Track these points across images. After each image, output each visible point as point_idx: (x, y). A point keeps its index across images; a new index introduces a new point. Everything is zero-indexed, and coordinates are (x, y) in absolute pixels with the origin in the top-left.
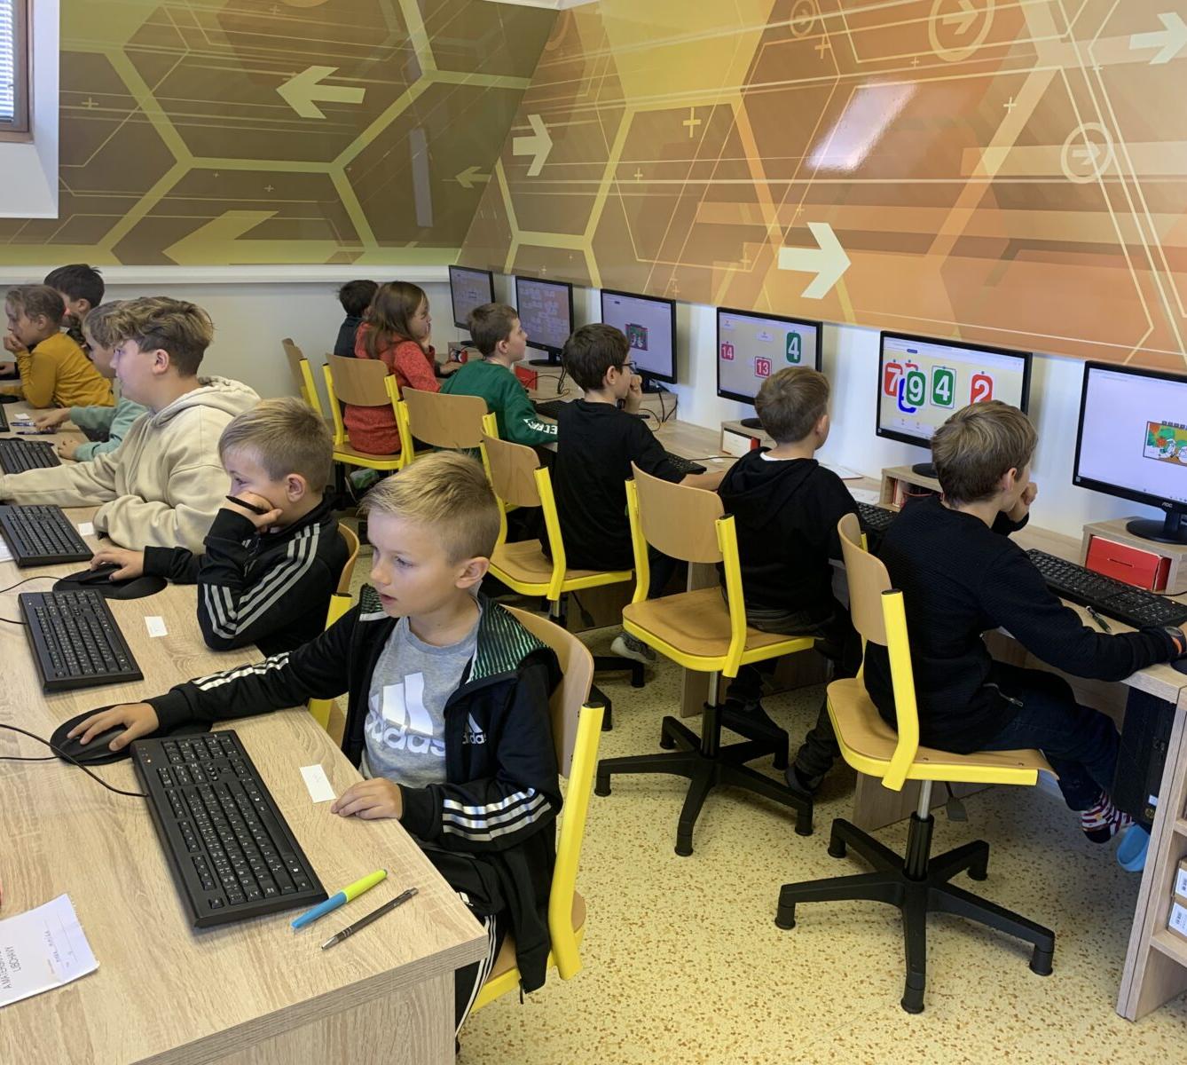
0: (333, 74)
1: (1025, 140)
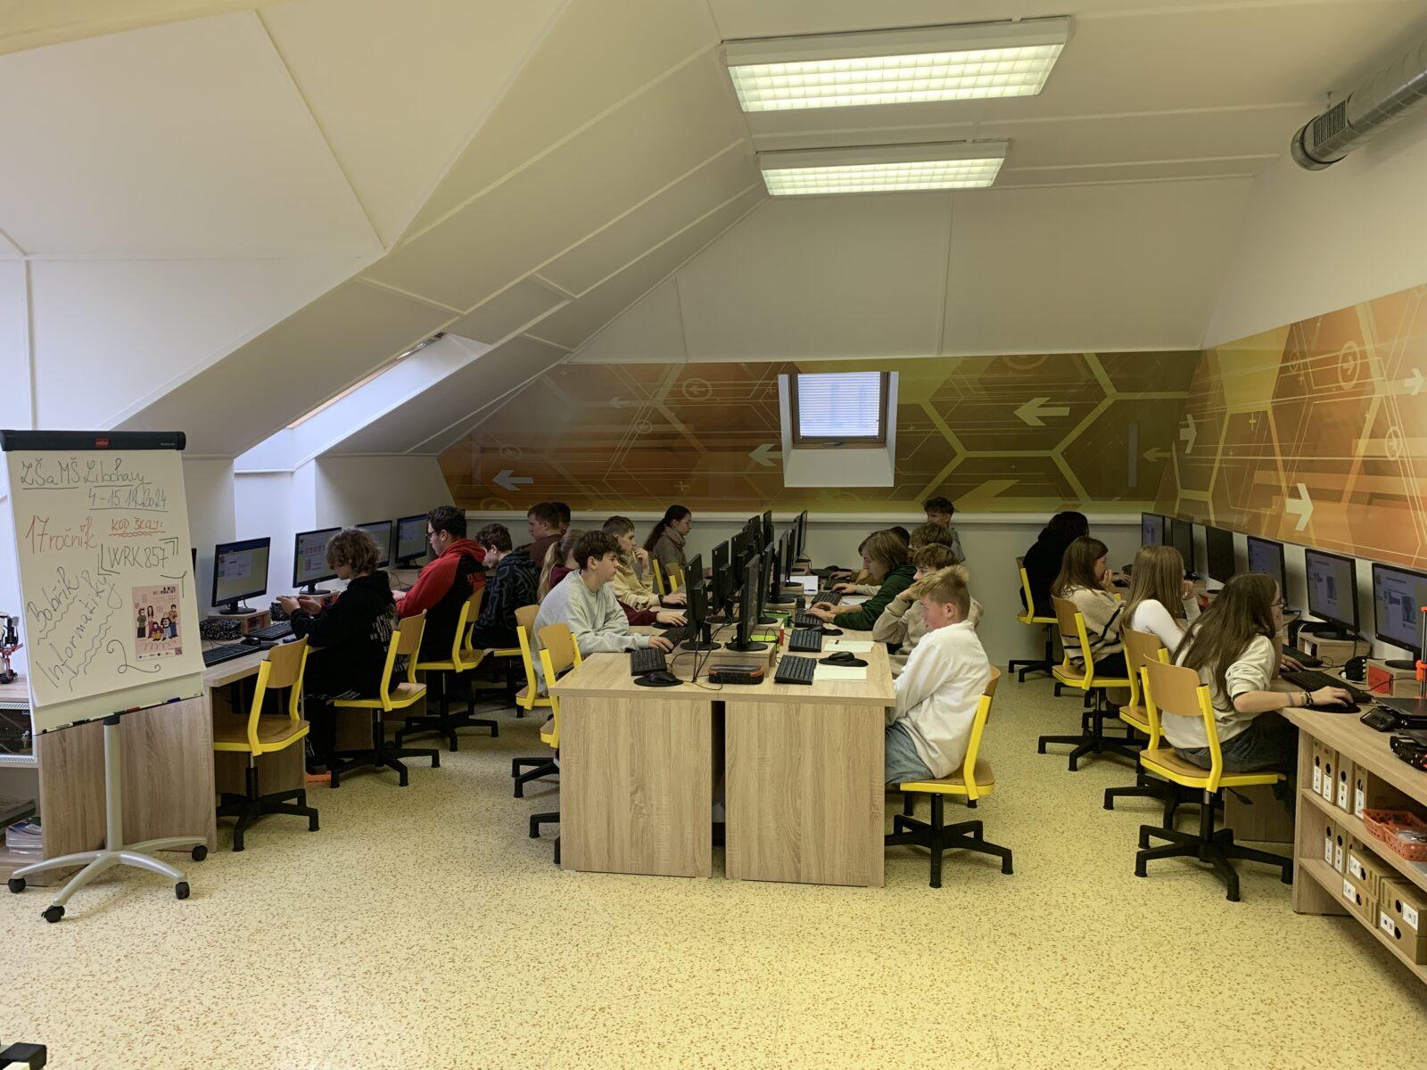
0: (1048, 401)
1: (1373, 435)
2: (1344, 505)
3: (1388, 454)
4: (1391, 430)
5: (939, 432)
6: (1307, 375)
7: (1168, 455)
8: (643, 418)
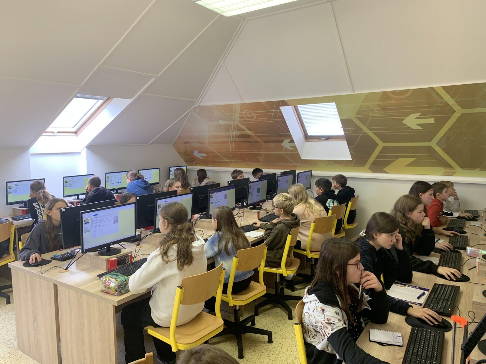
0: (420, 115)
5: (366, 133)
8: (234, 128)
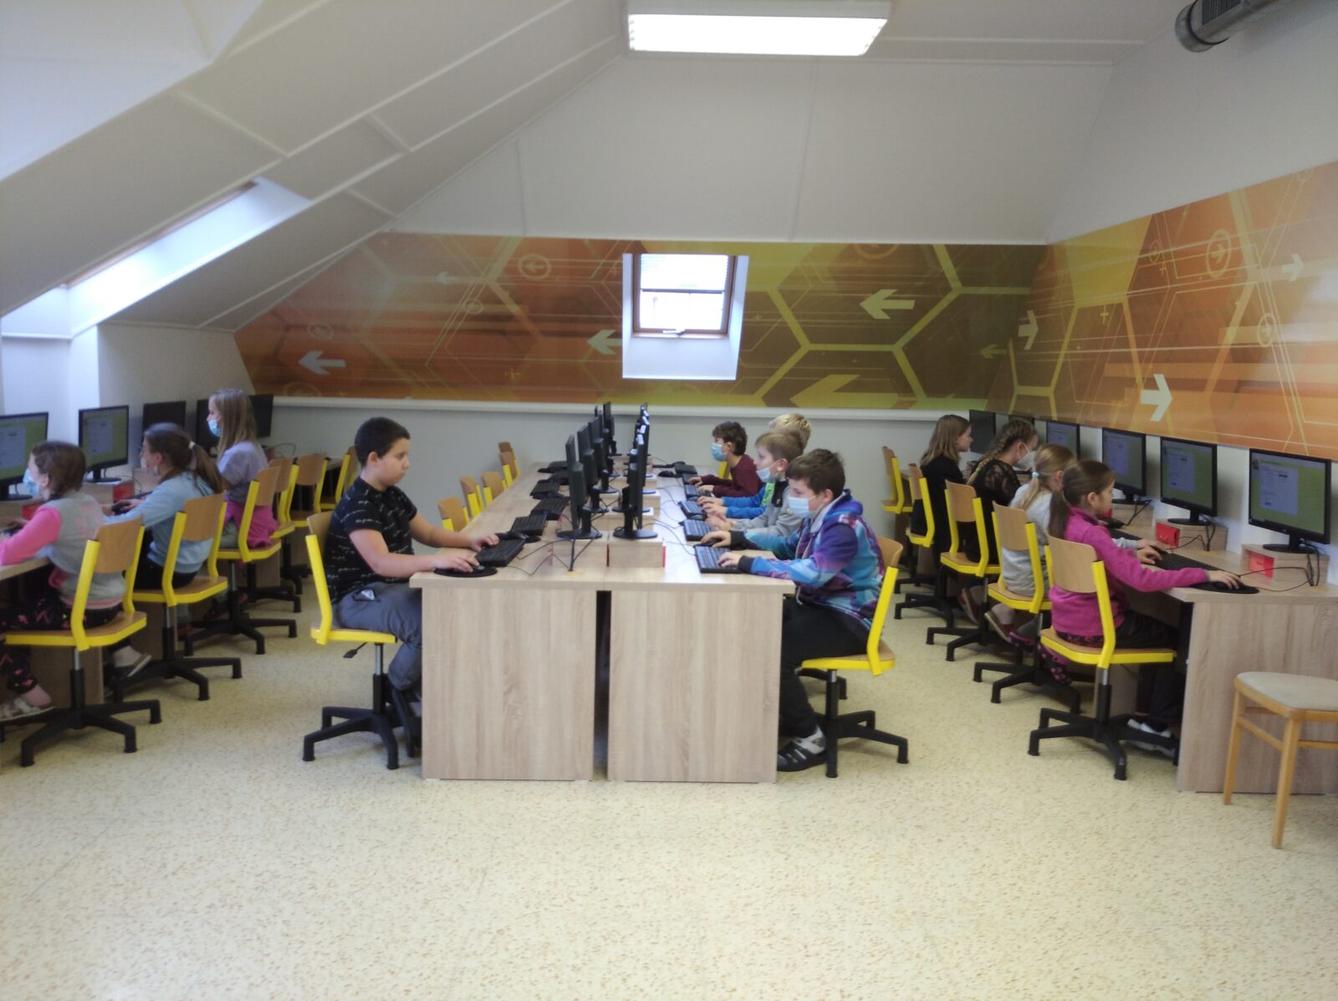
0: (894, 293)
1: (1244, 323)
2: (1208, 393)
3: (1259, 340)
4: (1265, 317)
5: (785, 323)
6: (1170, 266)
7: (1004, 352)
8: (473, 296)
